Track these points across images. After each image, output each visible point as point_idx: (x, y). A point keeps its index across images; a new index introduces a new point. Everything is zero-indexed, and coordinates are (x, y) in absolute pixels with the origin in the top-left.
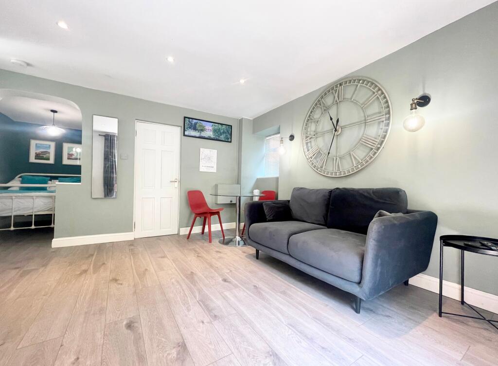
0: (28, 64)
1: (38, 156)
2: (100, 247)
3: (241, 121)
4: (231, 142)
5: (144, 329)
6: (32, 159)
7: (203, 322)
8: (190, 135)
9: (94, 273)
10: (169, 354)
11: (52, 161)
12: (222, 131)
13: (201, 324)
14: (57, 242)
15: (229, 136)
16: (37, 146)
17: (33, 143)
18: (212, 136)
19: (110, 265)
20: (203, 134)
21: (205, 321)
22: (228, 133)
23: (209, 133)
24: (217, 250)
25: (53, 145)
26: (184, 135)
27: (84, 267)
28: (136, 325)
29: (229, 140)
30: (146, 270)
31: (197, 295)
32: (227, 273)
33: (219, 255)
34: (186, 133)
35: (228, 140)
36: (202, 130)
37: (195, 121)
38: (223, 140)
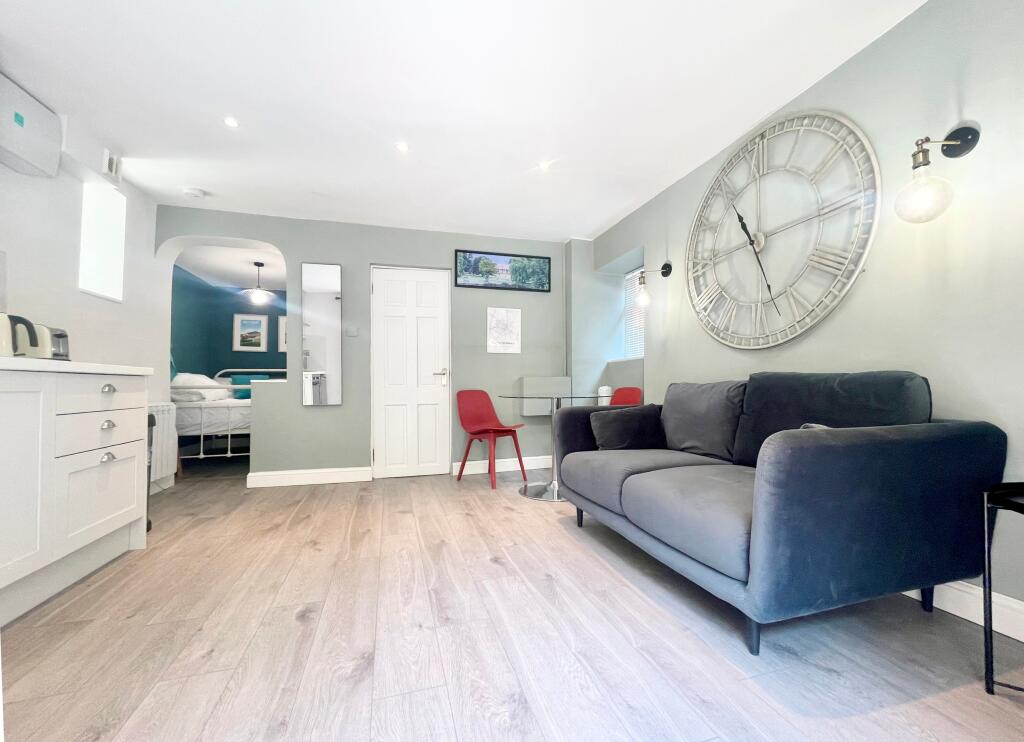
0: (205, 193)
1: (245, 341)
2: (314, 491)
3: (568, 247)
4: (549, 291)
5: (321, 625)
6: (237, 346)
7: (420, 626)
8: (467, 283)
9: (289, 529)
10: (340, 668)
11: (263, 348)
12: (531, 270)
13: (416, 629)
14: (255, 479)
15: (545, 280)
16: (244, 325)
17: (238, 319)
18: (511, 283)
19: (318, 518)
20: (493, 280)
21: (424, 626)
22: (543, 273)
23: (504, 277)
24: (509, 505)
25: (264, 320)
26: (456, 285)
27: (278, 520)
28: (313, 615)
29: (546, 287)
30: (369, 530)
31: (433, 580)
32: (507, 548)
33: (508, 514)
34: (460, 281)
35: (544, 288)
36: (490, 273)
37: (475, 256)
38: (533, 287)
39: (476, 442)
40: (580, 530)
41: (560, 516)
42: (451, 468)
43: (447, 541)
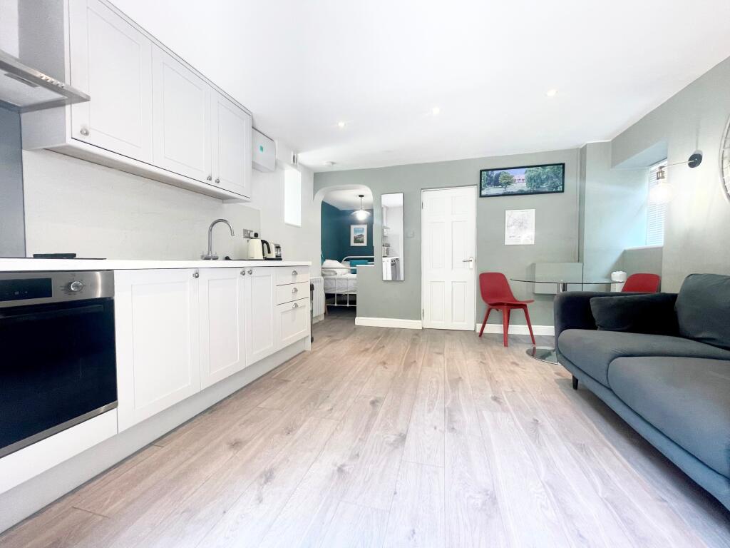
1: (356, 241)
2: (388, 332)
3: (582, 152)
4: (563, 191)
5: (381, 411)
6: (353, 244)
7: (435, 428)
8: (489, 194)
9: (372, 353)
10: (388, 437)
11: (365, 244)
12: (545, 176)
13: (433, 429)
14: (360, 321)
15: (558, 182)
16: (356, 231)
17: (353, 227)
18: (526, 189)
19: (388, 349)
20: (510, 189)
21: (438, 429)
22: (557, 177)
23: (522, 185)
24: (516, 361)
25: (365, 227)
26: (481, 196)
27: (368, 346)
28: (378, 404)
29: (560, 188)
30: (415, 362)
31: (449, 402)
32: (505, 392)
33: (513, 368)
34: (484, 193)
35: (558, 189)
36: (508, 183)
37: (496, 172)
38: (547, 190)
39: (494, 311)
40: (574, 391)
41: (559, 377)
42: (476, 327)
43: (463, 378)
